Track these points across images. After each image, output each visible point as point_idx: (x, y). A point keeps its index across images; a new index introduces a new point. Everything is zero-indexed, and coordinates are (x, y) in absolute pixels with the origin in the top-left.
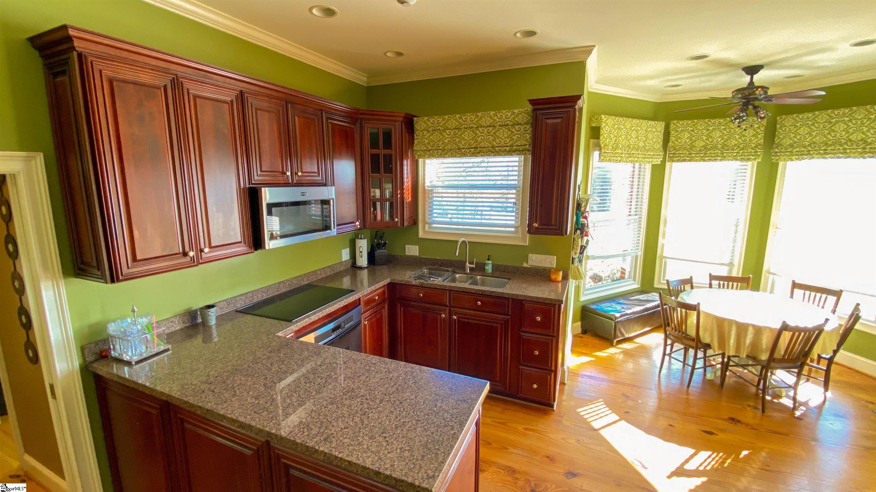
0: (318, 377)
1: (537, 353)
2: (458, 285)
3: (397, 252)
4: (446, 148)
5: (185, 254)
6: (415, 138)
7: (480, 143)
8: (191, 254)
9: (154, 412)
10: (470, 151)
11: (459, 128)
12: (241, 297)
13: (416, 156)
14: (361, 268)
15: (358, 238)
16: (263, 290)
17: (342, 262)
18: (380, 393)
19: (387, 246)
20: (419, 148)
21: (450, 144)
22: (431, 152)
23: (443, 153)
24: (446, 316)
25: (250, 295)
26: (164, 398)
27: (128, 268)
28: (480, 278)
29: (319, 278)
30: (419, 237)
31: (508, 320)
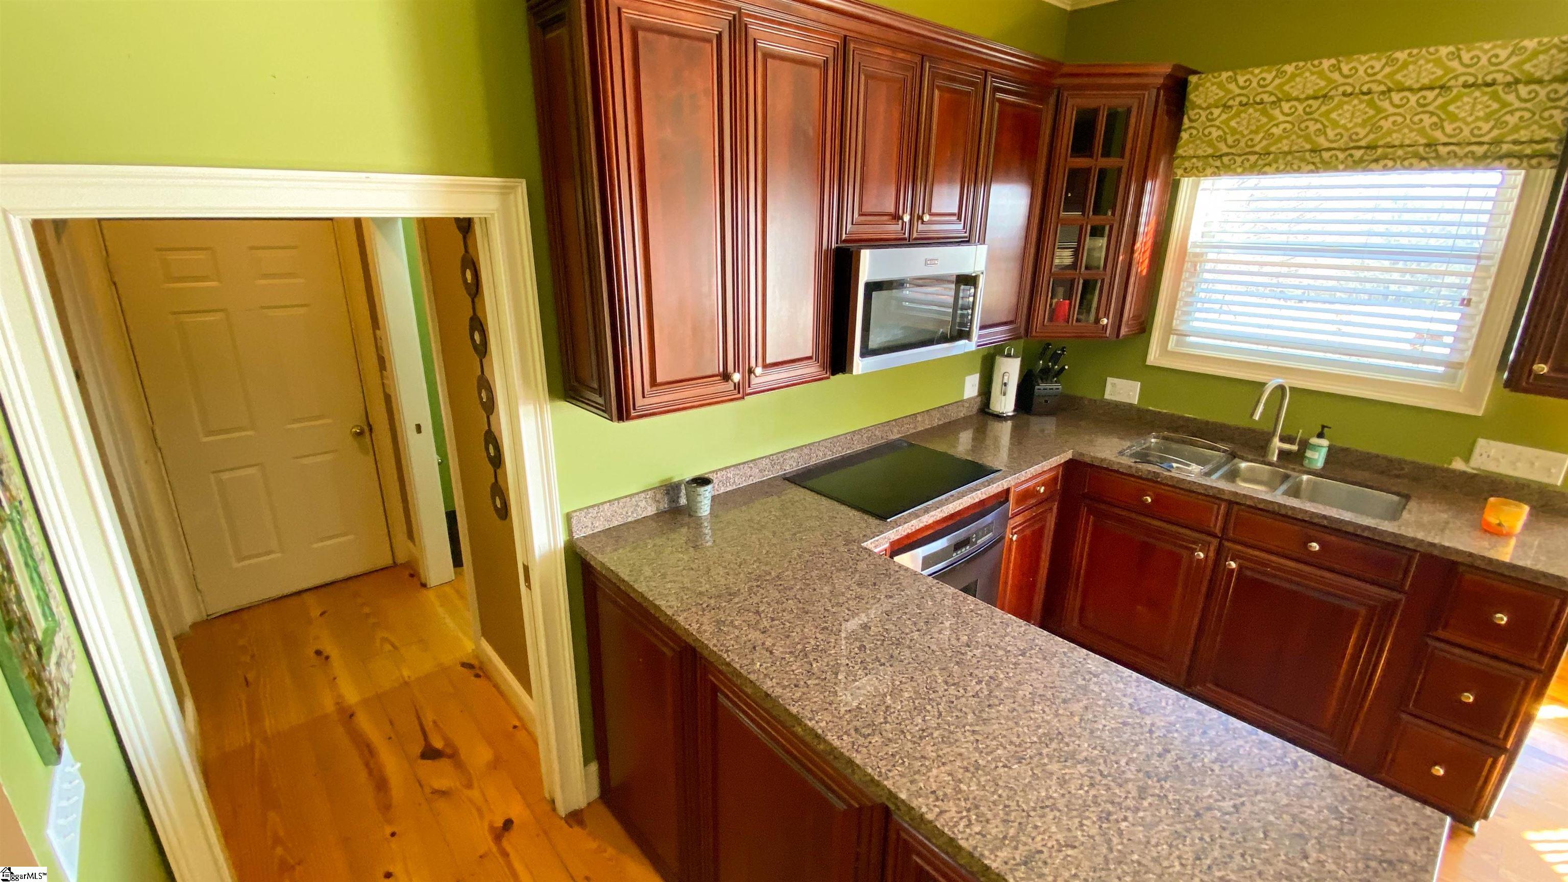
0: (971, 674)
1: (1469, 698)
2: (1244, 487)
3: (1084, 391)
4: (1273, 149)
5: (726, 377)
6: (1185, 127)
7: (1389, 133)
8: (737, 377)
9: (669, 653)
10: (1351, 156)
11: (1325, 96)
12: (793, 454)
13: (1179, 172)
14: (999, 417)
15: (1002, 354)
16: (826, 444)
17: (962, 401)
18: (1133, 768)
19: (1062, 377)
20: (1191, 152)
21: (1287, 138)
22: (1226, 159)
23: (1260, 162)
24: (1206, 557)
25: (806, 451)
26: (690, 640)
27: (644, 397)
28: (1308, 481)
29: (920, 429)
30: (1148, 363)
31: (1396, 603)
